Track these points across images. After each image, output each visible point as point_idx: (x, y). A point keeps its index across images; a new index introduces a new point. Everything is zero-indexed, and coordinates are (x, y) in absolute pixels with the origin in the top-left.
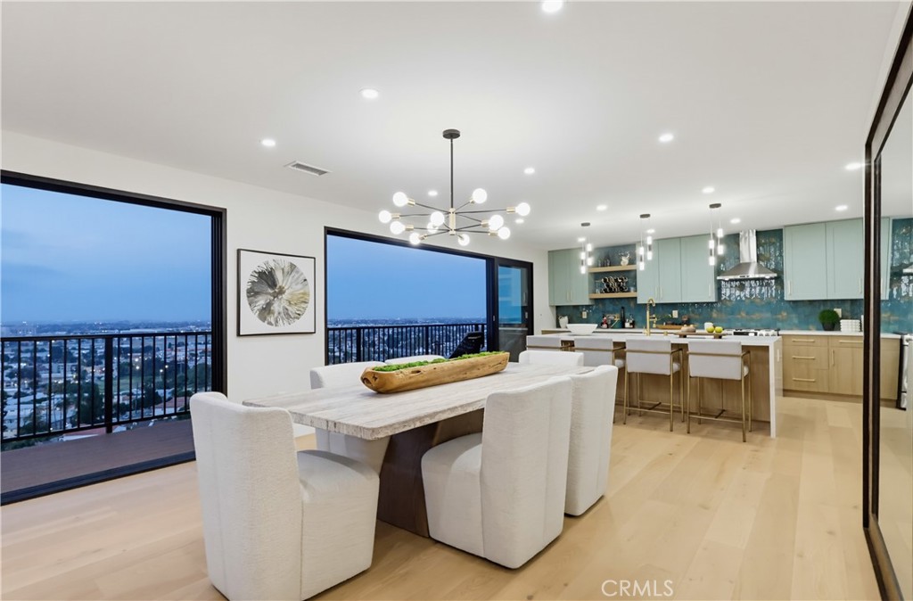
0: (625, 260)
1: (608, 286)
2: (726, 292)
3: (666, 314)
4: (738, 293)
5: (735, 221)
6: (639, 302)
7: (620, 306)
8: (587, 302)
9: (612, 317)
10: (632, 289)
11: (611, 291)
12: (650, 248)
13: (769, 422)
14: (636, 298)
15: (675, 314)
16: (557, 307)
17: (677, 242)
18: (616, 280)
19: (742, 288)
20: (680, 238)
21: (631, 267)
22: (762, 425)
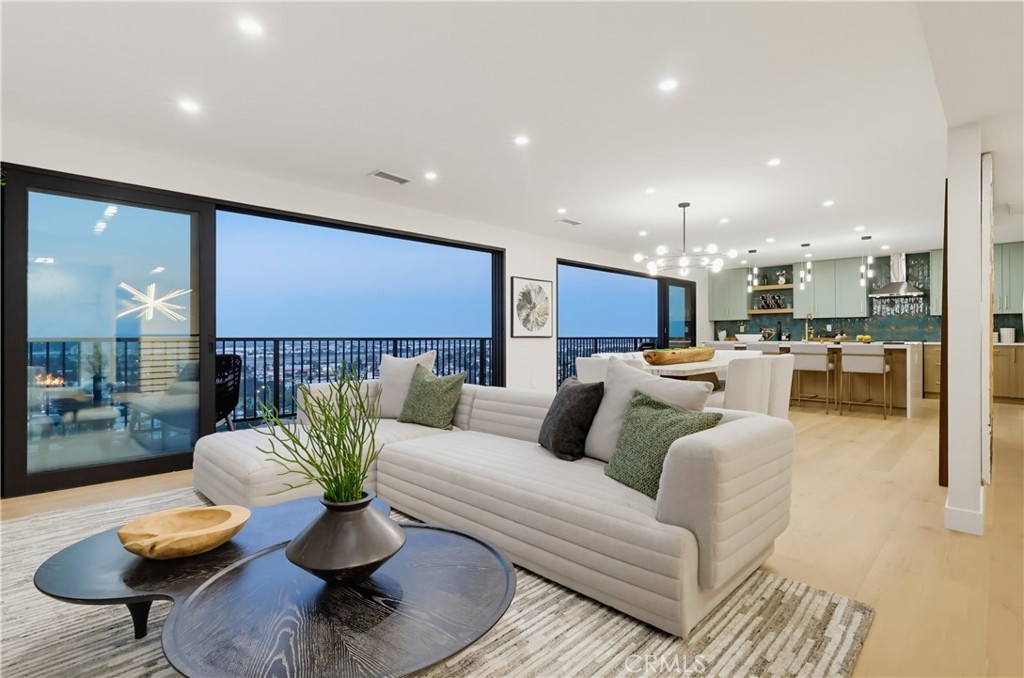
0: (782, 280)
1: (766, 303)
2: (877, 308)
3: (820, 327)
4: (888, 309)
5: (885, 248)
6: (795, 317)
7: (776, 321)
8: (746, 318)
9: (768, 331)
10: (789, 305)
11: (768, 307)
12: (809, 271)
13: (905, 409)
14: (792, 314)
15: (829, 328)
16: (716, 322)
17: (830, 264)
18: (773, 298)
19: (892, 304)
20: (835, 260)
21: (788, 286)
22: (900, 410)
